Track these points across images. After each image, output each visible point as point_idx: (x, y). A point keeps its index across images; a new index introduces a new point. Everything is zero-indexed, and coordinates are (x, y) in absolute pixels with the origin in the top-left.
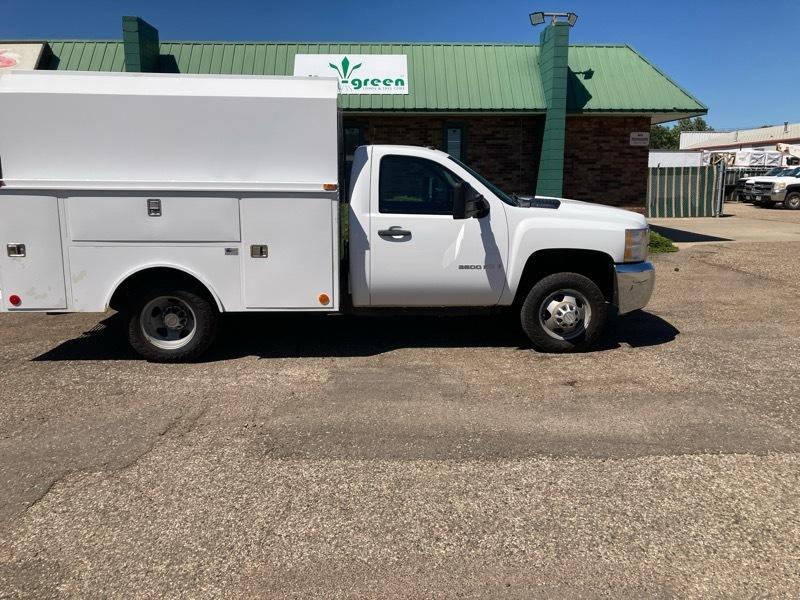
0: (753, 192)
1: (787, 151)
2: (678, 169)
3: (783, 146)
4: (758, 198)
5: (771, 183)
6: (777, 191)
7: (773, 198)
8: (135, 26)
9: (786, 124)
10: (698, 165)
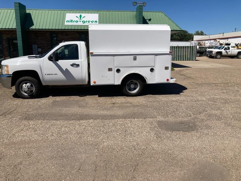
0: (208, 53)
1: (219, 41)
2: (183, 47)
3: (218, 40)
4: (209, 55)
5: (212, 51)
6: (214, 53)
7: (213, 55)
8: (18, 5)
9: (223, 33)
10: (189, 46)
